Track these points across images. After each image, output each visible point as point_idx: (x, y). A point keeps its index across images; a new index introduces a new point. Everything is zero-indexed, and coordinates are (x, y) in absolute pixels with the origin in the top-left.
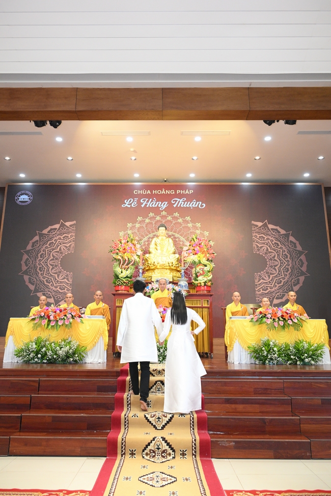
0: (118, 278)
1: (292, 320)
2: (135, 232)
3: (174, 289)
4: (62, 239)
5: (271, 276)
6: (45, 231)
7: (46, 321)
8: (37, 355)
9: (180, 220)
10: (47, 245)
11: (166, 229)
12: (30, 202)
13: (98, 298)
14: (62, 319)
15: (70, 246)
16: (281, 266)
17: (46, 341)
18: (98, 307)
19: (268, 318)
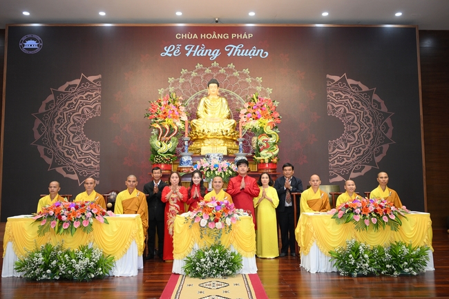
0: (157, 154)
1: (387, 215)
2: (178, 89)
3: (229, 168)
4: (85, 98)
5: (349, 144)
6: (62, 89)
7: (57, 223)
8: (45, 270)
9: (236, 74)
10: (66, 107)
11: (218, 86)
12: (39, 49)
13: (132, 186)
14: (77, 219)
15: (95, 108)
16: (361, 131)
17: (58, 249)
18: (131, 196)
19: (356, 214)
